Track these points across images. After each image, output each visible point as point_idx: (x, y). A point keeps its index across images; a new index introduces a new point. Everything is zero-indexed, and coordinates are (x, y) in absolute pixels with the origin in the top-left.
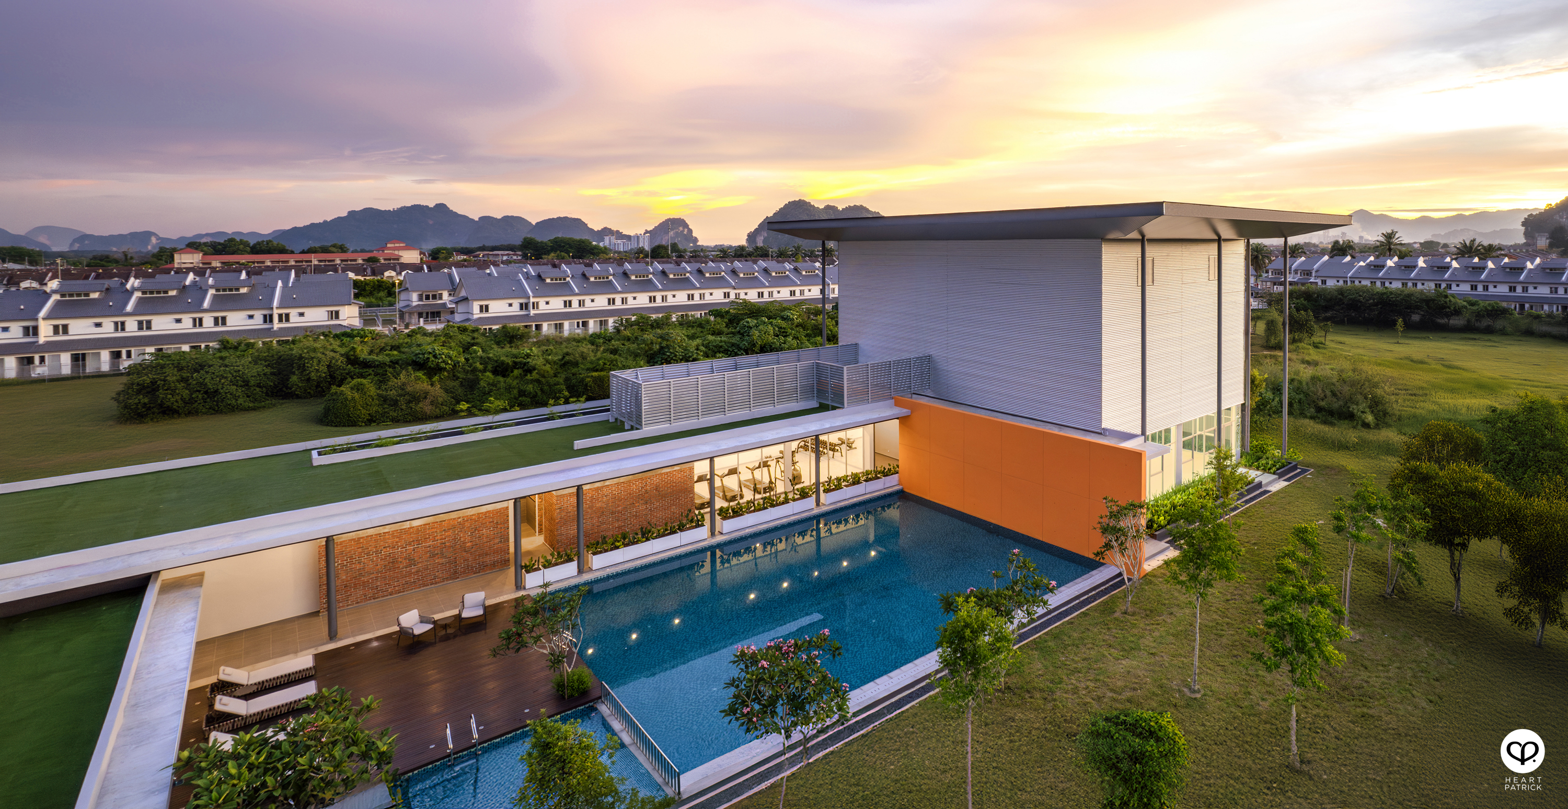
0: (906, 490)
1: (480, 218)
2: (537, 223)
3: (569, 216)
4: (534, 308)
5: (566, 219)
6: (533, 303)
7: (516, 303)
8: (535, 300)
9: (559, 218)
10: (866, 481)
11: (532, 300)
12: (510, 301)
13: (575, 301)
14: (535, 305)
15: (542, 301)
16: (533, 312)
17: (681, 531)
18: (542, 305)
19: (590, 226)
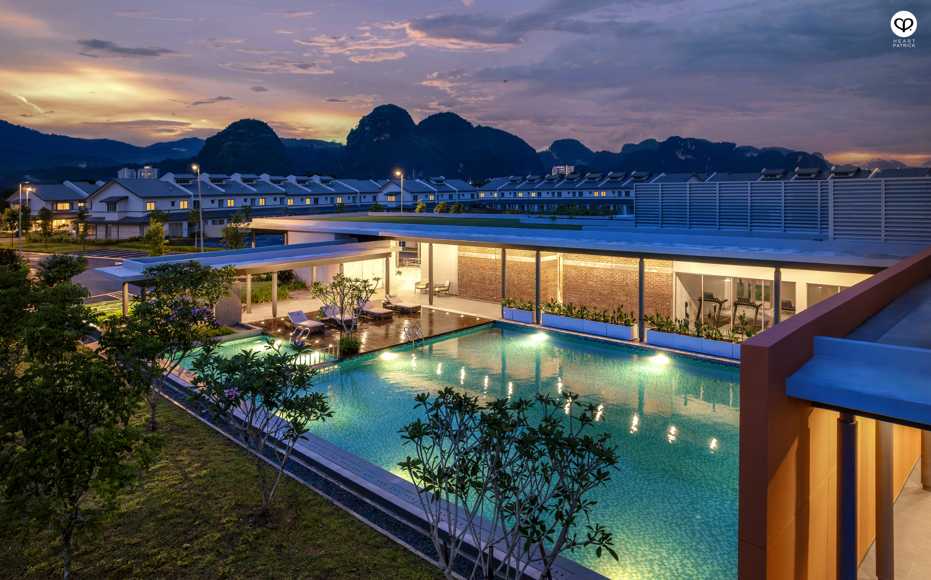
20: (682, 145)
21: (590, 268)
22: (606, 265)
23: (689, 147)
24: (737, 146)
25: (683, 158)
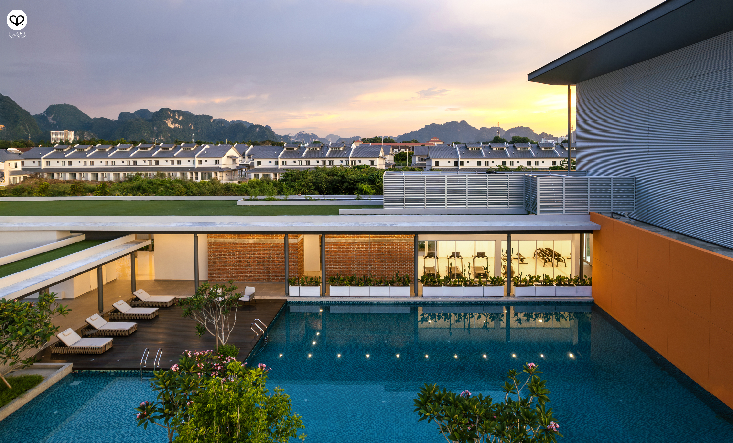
0: (596, 302)
1: (481, 128)
2: (507, 131)
3: (524, 126)
4: (461, 165)
5: (522, 128)
6: (461, 162)
7: (452, 161)
8: (462, 160)
9: (518, 128)
10: (557, 285)
11: (460, 160)
12: (449, 160)
13: (483, 161)
14: (462, 163)
15: (465, 161)
16: (460, 167)
17: (392, 285)
18: (465, 163)
19: (535, 132)
20: (172, 115)
21: (350, 244)
22: (364, 240)
23: (177, 117)
24: (214, 118)
25: (172, 126)
